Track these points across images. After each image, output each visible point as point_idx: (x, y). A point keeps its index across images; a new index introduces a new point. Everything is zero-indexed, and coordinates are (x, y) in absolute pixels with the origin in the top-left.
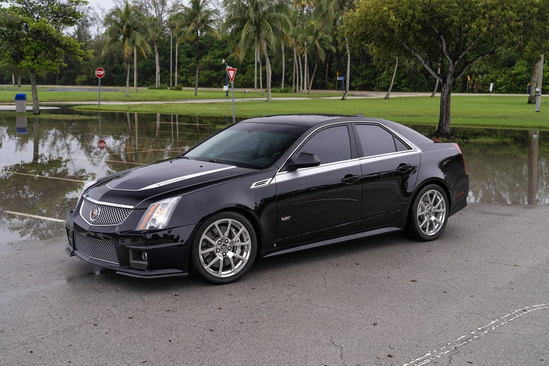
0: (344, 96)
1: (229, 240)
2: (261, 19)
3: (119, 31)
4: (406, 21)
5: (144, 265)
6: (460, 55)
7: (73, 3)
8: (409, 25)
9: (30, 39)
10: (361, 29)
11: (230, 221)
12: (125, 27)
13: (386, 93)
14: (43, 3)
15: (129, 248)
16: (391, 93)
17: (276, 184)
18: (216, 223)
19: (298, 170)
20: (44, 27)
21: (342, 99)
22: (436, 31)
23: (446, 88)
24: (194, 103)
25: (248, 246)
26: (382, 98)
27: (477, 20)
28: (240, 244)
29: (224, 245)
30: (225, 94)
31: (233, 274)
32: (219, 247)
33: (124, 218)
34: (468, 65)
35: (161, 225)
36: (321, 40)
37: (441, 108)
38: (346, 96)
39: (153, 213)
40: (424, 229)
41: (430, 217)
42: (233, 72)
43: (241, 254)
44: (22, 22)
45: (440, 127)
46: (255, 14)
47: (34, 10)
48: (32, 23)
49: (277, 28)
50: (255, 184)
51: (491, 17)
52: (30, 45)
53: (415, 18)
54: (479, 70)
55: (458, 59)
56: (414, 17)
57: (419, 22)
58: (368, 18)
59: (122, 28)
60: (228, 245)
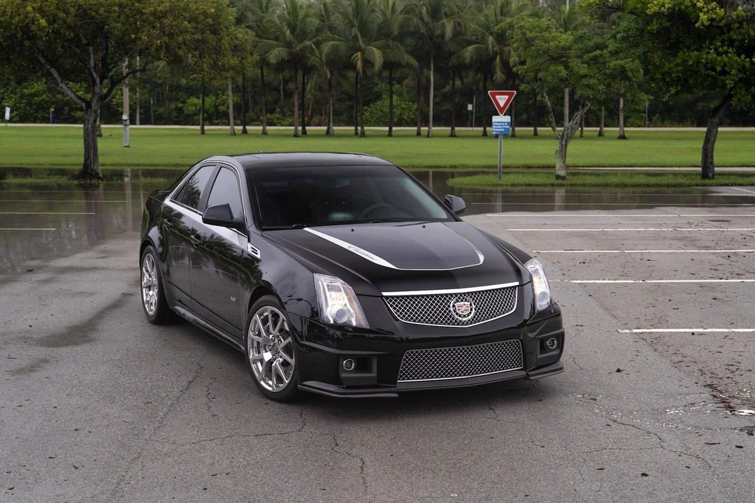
4: (55, 26)
6: (108, 72)
22: (84, 40)
23: (91, 115)
34: (116, 85)
37: (85, 141)
45: (86, 165)
56: (65, 21)
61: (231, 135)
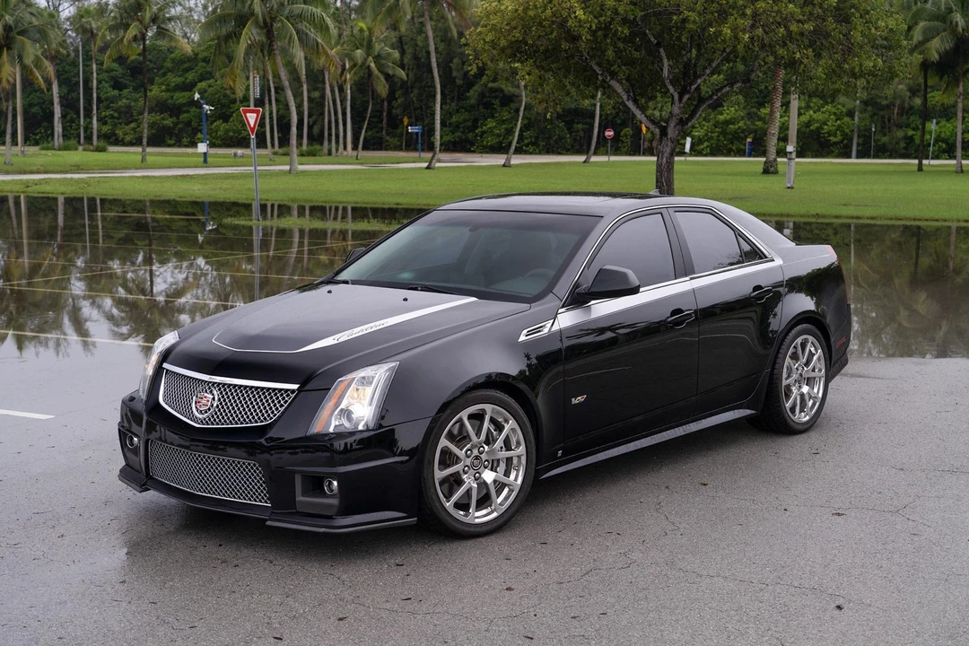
0: (430, 163)
1: (486, 447)
2: (275, 18)
4: (602, 19)
5: (330, 506)
6: (691, 84)
8: (606, 28)
10: (517, 35)
11: (488, 408)
13: (505, 156)
15: (294, 472)
16: (513, 156)
17: (561, 331)
18: (464, 415)
19: (593, 302)
21: (428, 168)
22: (652, 39)
23: (667, 145)
24: (148, 177)
25: (519, 457)
26: (499, 166)
27: (731, 19)
28: (505, 454)
29: (477, 458)
30: (202, 159)
31: (495, 515)
32: (468, 461)
33: (277, 409)
34: (704, 103)
35: (363, 423)
36: (378, 58)
37: (657, 181)
38: (434, 161)
39: (341, 397)
40: (793, 409)
41: (800, 387)
42: (255, 115)
43: (507, 474)
46: (263, 7)
49: (307, 34)
50: (525, 332)
51: (755, 15)
53: (618, 14)
54: (661, 116)
55: (689, 92)
56: (616, 12)
57: (625, 21)
58: (531, 13)
60: (484, 457)
61: (957, 172)
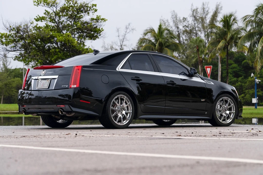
3: (153, 48)
7: (94, 21)
9: (57, 50)
12: (157, 45)
14: (71, 22)
20: (69, 40)
44: (52, 37)
47: (64, 27)
48: (59, 37)
52: (57, 55)
59: (155, 46)
